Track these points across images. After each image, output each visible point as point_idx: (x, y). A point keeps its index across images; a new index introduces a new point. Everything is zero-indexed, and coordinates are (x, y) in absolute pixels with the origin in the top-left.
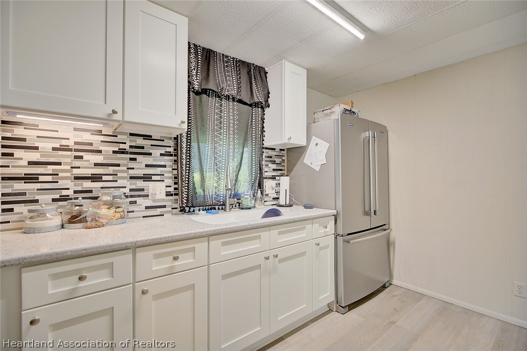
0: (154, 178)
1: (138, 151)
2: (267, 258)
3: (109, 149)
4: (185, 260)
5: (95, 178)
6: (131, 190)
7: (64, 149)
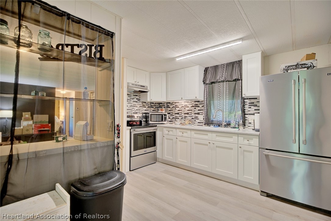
0: (200, 114)
1: (197, 106)
2: (209, 143)
3: (190, 106)
4: (185, 134)
5: (188, 114)
6: (195, 117)
7: (183, 107)
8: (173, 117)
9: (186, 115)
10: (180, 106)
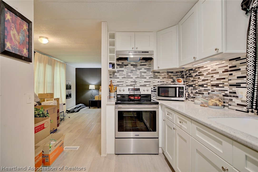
0: (242, 85)
1: (234, 69)
3: (220, 71)
4: (184, 126)
5: (217, 86)
7: (209, 74)
8: (197, 91)
9: (215, 88)
10: (205, 74)
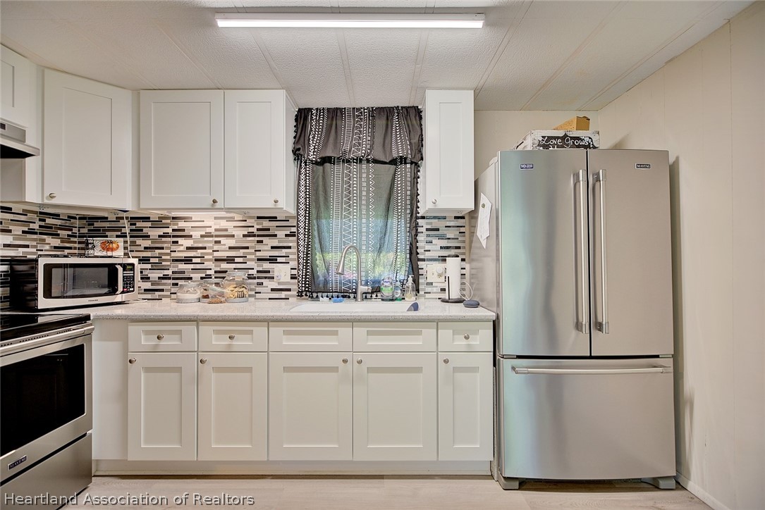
0: (279, 260)
1: (265, 233)
2: (345, 361)
3: (239, 233)
4: (241, 342)
5: (230, 260)
6: (258, 272)
7: (208, 235)
8: (166, 272)
9: (224, 266)
10: (196, 234)
